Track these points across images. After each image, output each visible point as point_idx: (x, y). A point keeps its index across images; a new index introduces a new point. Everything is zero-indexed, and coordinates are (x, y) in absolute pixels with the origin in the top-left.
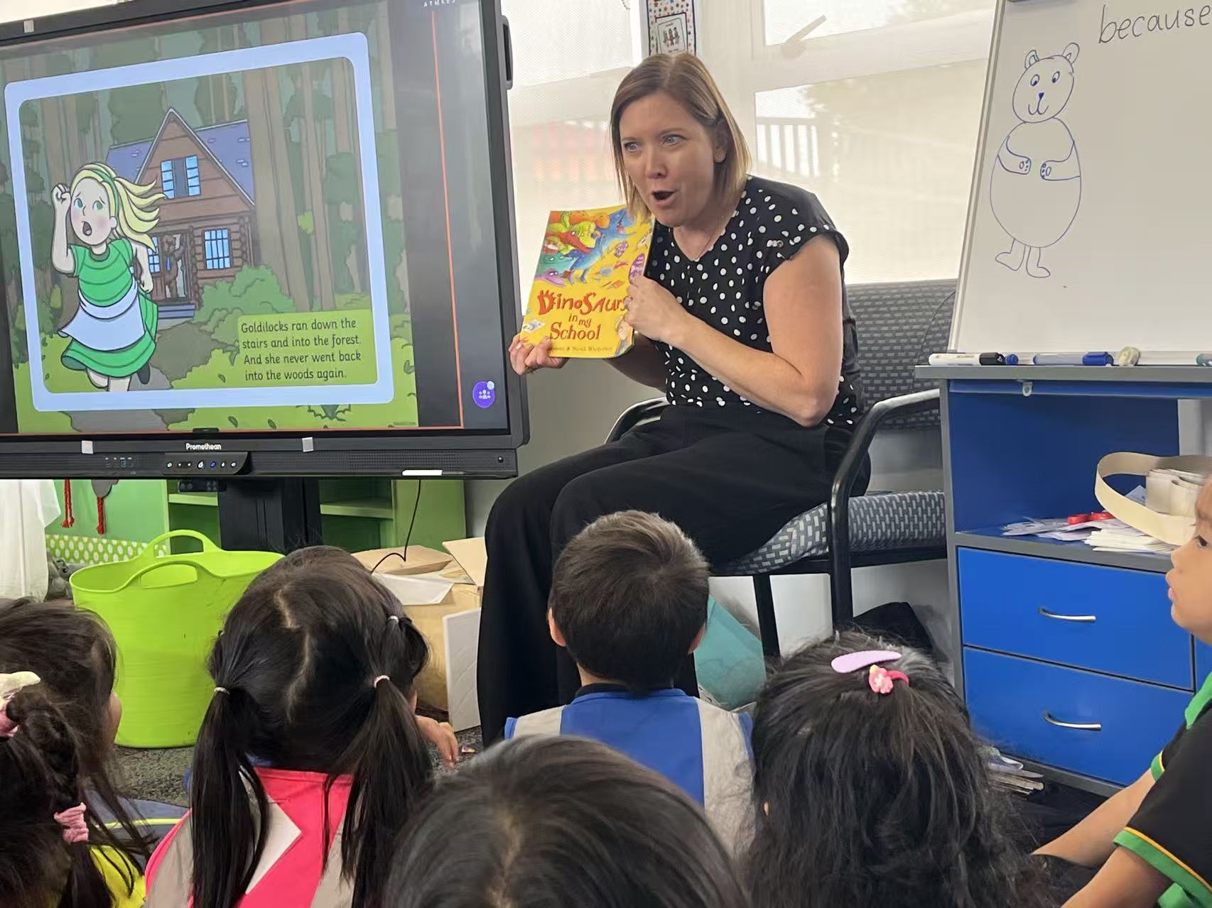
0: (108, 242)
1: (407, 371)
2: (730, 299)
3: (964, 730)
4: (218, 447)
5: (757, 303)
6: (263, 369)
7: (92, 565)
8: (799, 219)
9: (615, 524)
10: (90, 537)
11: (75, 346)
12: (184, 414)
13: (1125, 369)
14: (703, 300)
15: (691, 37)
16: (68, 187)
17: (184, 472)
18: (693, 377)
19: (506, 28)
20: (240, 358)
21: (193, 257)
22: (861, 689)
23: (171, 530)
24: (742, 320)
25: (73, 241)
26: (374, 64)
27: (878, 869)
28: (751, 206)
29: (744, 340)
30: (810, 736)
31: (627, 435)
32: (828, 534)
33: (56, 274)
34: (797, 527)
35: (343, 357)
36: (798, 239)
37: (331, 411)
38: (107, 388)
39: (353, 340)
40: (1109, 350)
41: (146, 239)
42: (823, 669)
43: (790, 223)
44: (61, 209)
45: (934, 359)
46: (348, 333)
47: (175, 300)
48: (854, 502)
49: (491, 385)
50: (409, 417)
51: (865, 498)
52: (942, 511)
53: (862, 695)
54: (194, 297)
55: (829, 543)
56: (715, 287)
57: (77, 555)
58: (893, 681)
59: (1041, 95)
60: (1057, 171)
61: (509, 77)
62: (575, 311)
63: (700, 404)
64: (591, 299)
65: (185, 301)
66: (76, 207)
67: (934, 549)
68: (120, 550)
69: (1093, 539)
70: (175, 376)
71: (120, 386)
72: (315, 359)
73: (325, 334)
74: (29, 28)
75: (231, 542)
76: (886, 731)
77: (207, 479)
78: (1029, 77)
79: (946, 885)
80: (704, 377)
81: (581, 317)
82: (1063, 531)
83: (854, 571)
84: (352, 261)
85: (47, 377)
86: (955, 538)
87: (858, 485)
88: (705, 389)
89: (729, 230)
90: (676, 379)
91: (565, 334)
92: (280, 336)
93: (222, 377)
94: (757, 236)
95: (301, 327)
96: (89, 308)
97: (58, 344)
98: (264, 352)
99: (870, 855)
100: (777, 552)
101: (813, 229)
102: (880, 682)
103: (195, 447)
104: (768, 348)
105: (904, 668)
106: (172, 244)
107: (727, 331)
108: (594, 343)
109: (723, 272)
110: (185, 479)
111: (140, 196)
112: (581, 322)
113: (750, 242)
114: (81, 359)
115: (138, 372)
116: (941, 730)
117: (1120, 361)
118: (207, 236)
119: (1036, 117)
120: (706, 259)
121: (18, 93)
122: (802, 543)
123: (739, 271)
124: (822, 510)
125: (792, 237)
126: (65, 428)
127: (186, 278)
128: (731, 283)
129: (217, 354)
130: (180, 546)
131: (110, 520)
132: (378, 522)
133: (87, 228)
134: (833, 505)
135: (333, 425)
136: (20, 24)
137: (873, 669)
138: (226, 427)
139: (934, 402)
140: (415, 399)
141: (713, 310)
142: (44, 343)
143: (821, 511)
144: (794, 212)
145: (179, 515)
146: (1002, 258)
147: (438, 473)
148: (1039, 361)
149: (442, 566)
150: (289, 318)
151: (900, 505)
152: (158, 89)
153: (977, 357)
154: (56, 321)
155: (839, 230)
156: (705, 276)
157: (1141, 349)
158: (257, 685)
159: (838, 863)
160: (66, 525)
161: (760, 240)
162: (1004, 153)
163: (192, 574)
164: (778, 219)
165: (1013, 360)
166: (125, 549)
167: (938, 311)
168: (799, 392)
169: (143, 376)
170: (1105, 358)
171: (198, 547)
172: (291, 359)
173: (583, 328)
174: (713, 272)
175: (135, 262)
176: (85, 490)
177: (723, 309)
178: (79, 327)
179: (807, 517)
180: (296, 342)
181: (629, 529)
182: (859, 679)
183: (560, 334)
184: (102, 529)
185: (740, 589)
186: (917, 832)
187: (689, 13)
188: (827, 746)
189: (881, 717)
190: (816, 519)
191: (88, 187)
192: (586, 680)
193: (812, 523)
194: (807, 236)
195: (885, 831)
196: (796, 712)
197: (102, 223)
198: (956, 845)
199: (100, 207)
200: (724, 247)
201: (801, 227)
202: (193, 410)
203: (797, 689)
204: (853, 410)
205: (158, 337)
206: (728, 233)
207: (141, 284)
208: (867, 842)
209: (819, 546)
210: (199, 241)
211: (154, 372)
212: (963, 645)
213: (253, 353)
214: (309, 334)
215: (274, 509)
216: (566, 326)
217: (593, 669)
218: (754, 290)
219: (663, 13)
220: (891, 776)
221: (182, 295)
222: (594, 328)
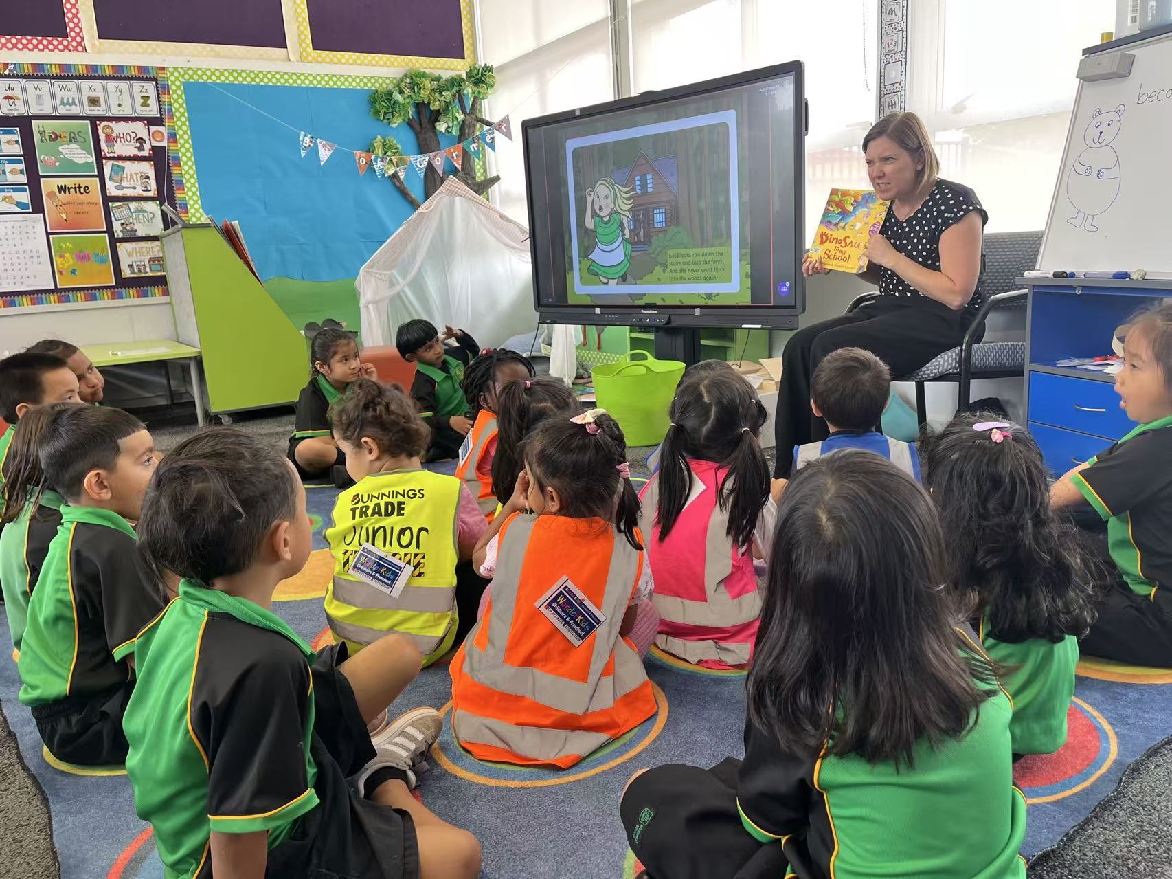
0: (611, 214)
1: (747, 277)
2: (920, 242)
3: (1038, 463)
4: (656, 312)
5: (935, 246)
6: (679, 275)
7: (599, 364)
8: (964, 202)
9: (840, 355)
10: (594, 351)
11: (594, 264)
12: (642, 296)
13: (1137, 281)
14: (905, 242)
15: (903, 104)
16: (593, 188)
17: (641, 323)
18: (895, 282)
19: (806, 104)
20: (668, 270)
21: (648, 220)
22: (986, 439)
23: (631, 350)
24: (924, 253)
25: (594, 214)
26: (739, 124)
27: (986, 523)
28: (937, 194)
29: (924, 264)
30: (957, 459)
31: (855, 310)
32: (960, 362)
33: (587, 230)
34: (943, 358)
35: (716, 270)
36: (962, 213)
37: (709, 296)
38: (607, 284)
39: (722, 262)
40: (1128, 271)
41: (627, 213)
42: (969, 428)
43: (958, 204)
44: (589, 199)
45: (1026, 274)
46: (720, 258)
47: (639, 242)
48: (975, 346)
49: (788, 284)
50: (746, 300)
51: (981, 345)
52: (1023, 352)
53: (987, 442)
54: (647, 240)
55: (960, 366)
56: (912, 235)
57: (588, 359)
58: (1004, 437)
59: (1101, 133)
60: (1106, 174)
61: (807, 129)
62: (838, 245)
63: (897, 294)
64: (847, 239)
65: (643, 243)
66: (596, 198)
67: (1017, 372)
68: (611, 358)
69: (1108, 370)
70: (637, 279)
71: (613, 282)
72: (703, 270)
73: (708, 258)
74: (578, 113)
75: (660, 356)
76: (997, 460)
77: (652, 327)
78: (1095, 122)
79: (1020, 534)
80: (900, 282)
81: (841, 249)
82: (1091, 365)
83: (971, 381)
84: (723, 223)
85: (581, 278)
86: (1029, 366)
87: (978, 338)
88: (901, 288)
89: (923, 206)
90: (885, 282)
91: (832, 257)
92: (687, 260)
93: (659, 280)
94: (939, 211)
95: (696, 255)
96: (600, 246)
97: (586, 263)
98: (679, 267)
99: (983, 516)
100: (932, 370)
101: (971, 208)
102: (997, 437)
103: (645, 312)
104: (938, 269)
105: (1010, 431)
106: (639, 215)
107: (914, 259)
108: (845, 264)
109: (918, 228)
110: (640, 327)
111: (626, 193)
112: (841, 252)
113: (935, 214)
114: (597, 270)
115: (622, 276)
116: (1026, 462)
117: (1134, 277)
118: (655, 211)
119: (1098, 145)
120: (909, 221)
121: (571, 145)
122: (945, 366)
123: (926, 228)
124: (958, 349)
125: (958, 212)
126: (588, 302)
127: (645, 232)
128: (921, 234)
129: (657, 268)
130: (634, 357)
131: (603, 345)
132: (725, 349)
133: (601, 208)
134: (964, 348)
135: (710, 303)
136: (574, 111)
137: (994, 431)
138: (660, 303)
139: (1024, 296)
140: (749, 291)
141: (910, 247)
142: (580, 262)
143: (957, 351)
144: (961, 199)
145: (635, 343)
146: (1072, 221)
147: (759, 326)
148: (1087, 276)
149: (756, 371)
150: (692, 251)
151: (1000, 349)
152: (635, 141)
153: (1052, 273)
154: (586, 252)
155: (984, 208)
156: (907, 229)
157: (1147, 270)
158: (690, 423)
159: (967, 517)
160: (584, 345)
161: (941, 213)
162: (1077, 164)
163: (643, 371)
164: (952, 202)
165: (1072, 275)
166: (613, 358)
167: (1030, 248)
168: (952, 292)
169: (624, 279)
170: (1126, 275)
171: (645, 358)
172: (693, 270)
173: (841, 254)
174: (912, 228)
175: (622, 224)
176: (592, 330)
177: (915, 247)
178: (596, 255)
179: (949, 353)
180: (695, 263)
181: (847, 356)
182: (987, 435)
183: (829, 257)
184: (599, 348)
185: (909, 388)
186: (1007, 508)
187: (903, 92)
188: (965, 464)
189: (995, 453)
190: (954, 354)
191: (602, 189)
192: (832, 429)
193: (952, 356)
194: (967, 211)
195: (991, 506)
196: (952, 447)
197: (607, 206)
198: (1027, 516)
199: (607, 198)
200: (919, 215)
201: (964, 207)
202: (645, 295)
203: (953, 437)
204: (979, 301)
205: (631, 260)
206: (923, 207)
207: (624, 235)
208: (981, 510)
209: (955, 368)
210: (651, 214)
211: (629, 278)
212: (1028, 421)
213: (673, 268)
214: (700, 259)
215: (679, 341)
216: (832, 253)
217: (835, 424)
218: (934, 239)
219: (889, 92)
220: (996, 482)
221: (642, 240)
222: (847, 255)
